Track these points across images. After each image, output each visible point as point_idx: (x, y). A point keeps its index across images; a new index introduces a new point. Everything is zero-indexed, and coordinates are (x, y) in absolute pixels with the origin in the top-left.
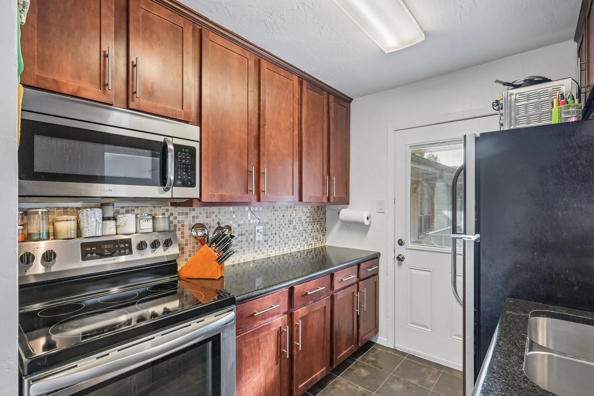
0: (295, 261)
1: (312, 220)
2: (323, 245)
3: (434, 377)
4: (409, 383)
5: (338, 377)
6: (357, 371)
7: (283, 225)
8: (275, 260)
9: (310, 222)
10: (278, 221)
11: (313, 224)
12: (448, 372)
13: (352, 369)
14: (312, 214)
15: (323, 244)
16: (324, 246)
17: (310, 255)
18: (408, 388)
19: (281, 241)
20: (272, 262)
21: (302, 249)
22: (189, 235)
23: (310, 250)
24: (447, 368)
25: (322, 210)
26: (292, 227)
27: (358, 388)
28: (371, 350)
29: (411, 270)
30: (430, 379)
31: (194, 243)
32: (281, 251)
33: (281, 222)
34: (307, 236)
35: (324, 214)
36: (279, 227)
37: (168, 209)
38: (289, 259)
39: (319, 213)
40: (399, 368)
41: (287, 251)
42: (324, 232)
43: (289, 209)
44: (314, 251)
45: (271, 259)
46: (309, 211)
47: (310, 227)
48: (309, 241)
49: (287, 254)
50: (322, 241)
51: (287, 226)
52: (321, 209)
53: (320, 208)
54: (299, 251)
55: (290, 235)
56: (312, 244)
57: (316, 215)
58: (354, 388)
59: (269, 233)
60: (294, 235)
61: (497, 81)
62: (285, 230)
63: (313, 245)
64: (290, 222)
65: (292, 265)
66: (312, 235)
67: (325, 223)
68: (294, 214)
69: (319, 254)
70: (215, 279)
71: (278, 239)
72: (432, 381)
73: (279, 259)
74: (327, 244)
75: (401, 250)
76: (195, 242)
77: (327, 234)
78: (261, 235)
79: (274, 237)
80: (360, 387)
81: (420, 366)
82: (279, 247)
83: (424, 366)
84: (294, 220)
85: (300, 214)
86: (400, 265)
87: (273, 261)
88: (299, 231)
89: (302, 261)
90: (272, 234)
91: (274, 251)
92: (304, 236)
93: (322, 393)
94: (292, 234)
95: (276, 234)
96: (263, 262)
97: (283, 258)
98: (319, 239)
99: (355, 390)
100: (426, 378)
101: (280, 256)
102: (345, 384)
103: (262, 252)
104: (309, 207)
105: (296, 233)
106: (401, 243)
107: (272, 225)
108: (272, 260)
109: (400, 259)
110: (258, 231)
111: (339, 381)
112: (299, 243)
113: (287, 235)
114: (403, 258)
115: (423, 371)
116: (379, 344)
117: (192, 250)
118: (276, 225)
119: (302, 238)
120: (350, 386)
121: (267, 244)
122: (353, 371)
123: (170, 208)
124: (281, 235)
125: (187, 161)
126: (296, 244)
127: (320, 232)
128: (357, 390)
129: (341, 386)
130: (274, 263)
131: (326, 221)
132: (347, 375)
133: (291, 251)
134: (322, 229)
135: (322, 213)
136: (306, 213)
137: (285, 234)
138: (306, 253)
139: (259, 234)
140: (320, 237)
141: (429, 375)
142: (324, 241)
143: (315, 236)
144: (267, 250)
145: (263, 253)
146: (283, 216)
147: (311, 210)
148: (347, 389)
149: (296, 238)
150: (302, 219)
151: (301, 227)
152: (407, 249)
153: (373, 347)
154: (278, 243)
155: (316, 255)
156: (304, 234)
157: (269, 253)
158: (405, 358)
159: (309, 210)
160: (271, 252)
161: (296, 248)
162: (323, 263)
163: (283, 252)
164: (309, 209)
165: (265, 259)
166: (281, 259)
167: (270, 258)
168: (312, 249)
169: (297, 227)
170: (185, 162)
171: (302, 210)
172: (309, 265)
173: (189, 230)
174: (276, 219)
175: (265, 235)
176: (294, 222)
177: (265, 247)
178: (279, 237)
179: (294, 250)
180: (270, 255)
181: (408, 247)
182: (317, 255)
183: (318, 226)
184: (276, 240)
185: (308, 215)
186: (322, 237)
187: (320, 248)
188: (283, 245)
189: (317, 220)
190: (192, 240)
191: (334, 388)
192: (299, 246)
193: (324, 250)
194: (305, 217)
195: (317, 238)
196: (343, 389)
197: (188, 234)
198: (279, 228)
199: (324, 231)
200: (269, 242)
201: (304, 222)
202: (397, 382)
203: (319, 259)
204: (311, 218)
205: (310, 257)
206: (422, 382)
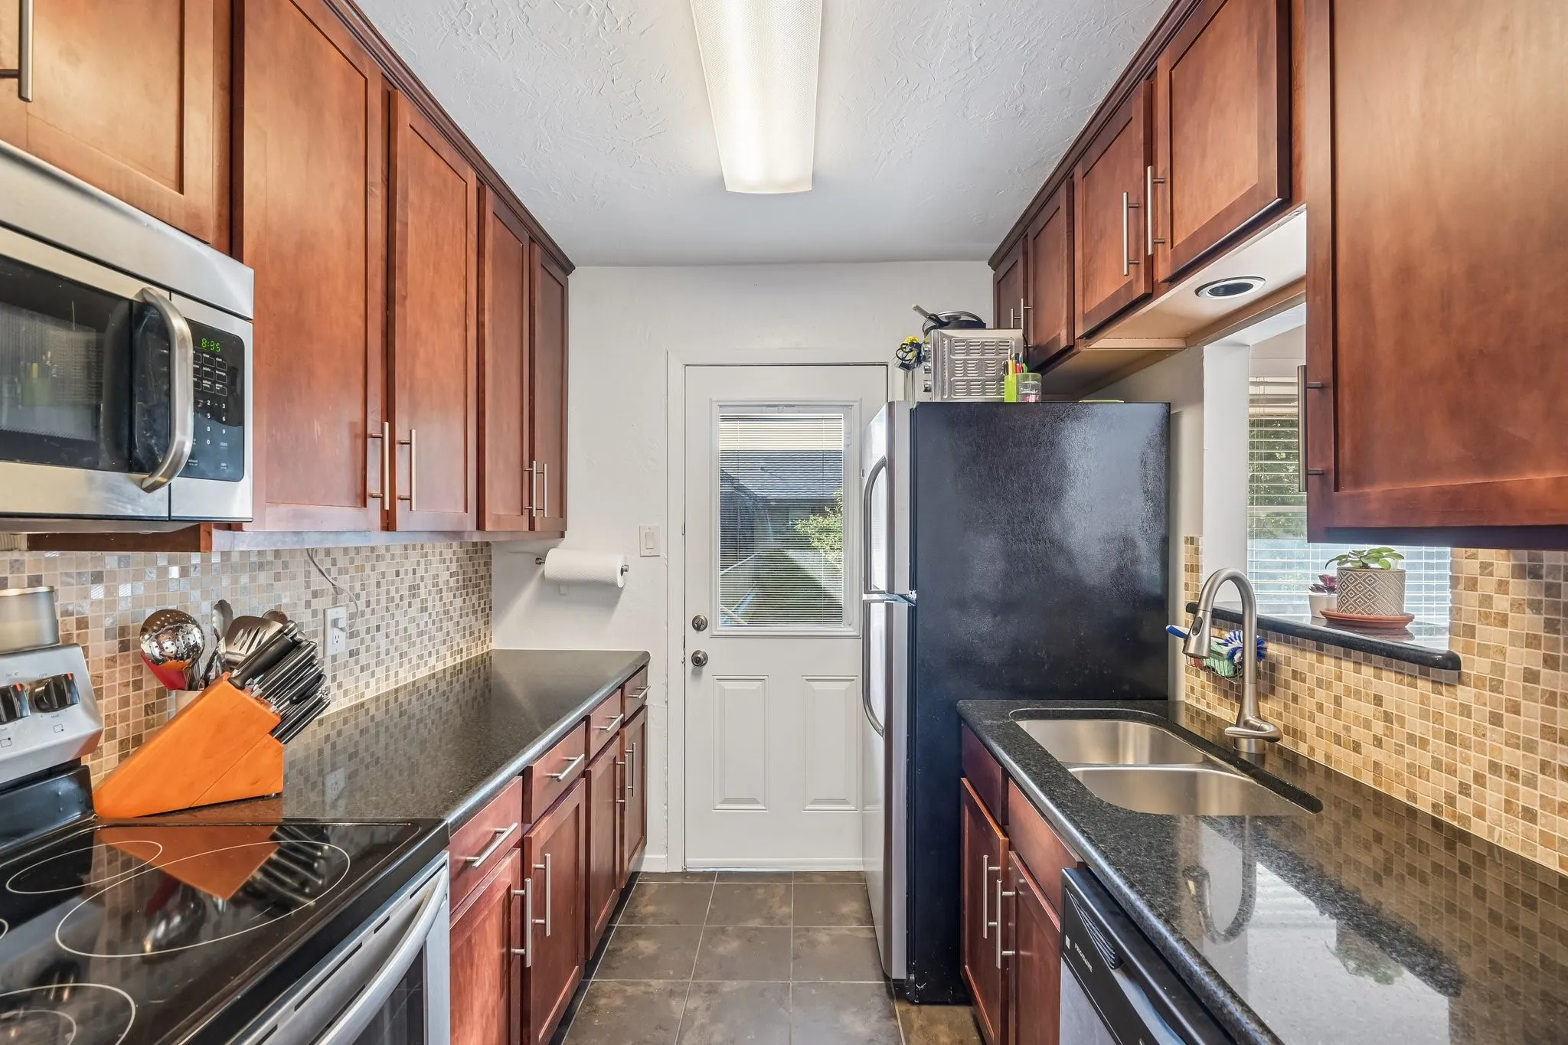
0: (425, 705)
1: (461, 583)
2: (485, 651)
3: (785, 901)
4: (747, 929)
5: (592, 980)
6: (628, 949)
7: (397, 600)
8: (377, 709)
9: (457, 589)
10: (383, 588)
11: (464, 592)
12: (801, 882)
13: (614, 950)
14: (461, 565)
15: (485, 646)
16: (488, 653)
17: (458, 680)
18: (749, 940)
19: (392, 648)
20: (369, 716)
21: (440, 667)
22: (108, 659)
23: (458, 668)
24: (799, 875)
25: (482, 553)
26: (417, 603)
27: (650, 986)
28: (635, 892)
29: (723, 683)
30: (781, 907)
31: (127, 685)
32: (392, 679)
33: (393, 593)
34: (451, 629)
35: (487, 564)
36: (387, 608)
37: (22, 563)
38: (410, 702)
39: (476, 562)
40: (713, 907)
41: (405, 677)
42: (488, 614)
43: (410, 552)
44: (467, 670)
45: (366, 707)
46: (454, 559)
47: (459, 602)
48: (455, 643)
49: (405, 686)
50: (482, 638)
51: (406, 602)
52: (482, 550)
53: (479, 547)
54: (434, 674)
55: (413, 630)
56: (462, 649)
57: (470, 569)
58: (643, 988)
59: (362, 629)
60: (422, 627)
61: (917, 308)
62: (401, 616)
63: (464, 653)
64: (414, 588)
65: (418, 717)
66: (461, 626)
67: (489, 590)
68: (422, 567)
69: (476, 675)
70: (263, 797)
71: (383, 642)
72: (785, 910)
73: (387, 703)
74: (495, 645)
75: (699, 642)
76: (131, 680)
77: (493, 618)
78: (343, 635)
79: (373, 639)
80: (653, 982)
81: (750, 889)
82: (388, 669)
83: (757, 886)
84: (422, 585)
85: (436, 567)
86: (697, 674)
87: (371, 714)
88: (434, 617)
89: (439, 702)
90: (368, 631)
91: (373, 681)
92: (445, 630)
93: (571, 1036)
94: (418, 625)
95: (378, 628)
96: (346, 721)
97: (396, 700)
98: (476, 635)
99: (647, 993)
100: (771, 907)
101: (387, 693)
102: (617, 988)
103: (342, 690)
104: (455, 545)
105: (426, 622)
106: (699, 625)
107: (369, 601)
108: (368, 709)
109: (699, 661)
110: (335, 623)
111: (598, 989)
112: (434, 651)
113: (406, 629)
114: (706, 658)
115: (759, 897)
116: (646, 872)
117: (118, 711)
118: (378, 602)
119: (440, 637)
120: (630, 990)
121: (357, 662)
122: (621, 952)
123: (29, 557)
124: (392, 629)
125: (218, 386)
126: (426, 653)
127: (479, 615)
128: (651, 990)
129: (609, 997)
130: (373, 717)
131: (490, 584)
132: (609, 967)
133: (414, 676)
134: (482, 606)
135: (482, 562)
136: (448, 563)
137: (401, 627)
138: (448, 679)
139: (336, 631)
140: (479, 629)
141: (773, 900)
142: (488, 639)
143: (467, 626)
144: (357, 679)
145: (346, 693)
146: (398, 574)
147: (461, 553)
148: (629, 999)
149: (426, 637)
150: (441, 580)
151: (437, 603)
152: (713, 636)
153: (637, 882)
154: (383, 656)
155: (470, 679)
156: (445, 624)
157: (362, 688)
158: (715, 883)
159: (455, 553)
160: (367, 685)
161: (426, 665)
162: (484, 701)
163: (397, 682)
164: (454, 551)
165: (350, 709)
166: (392, 704)
167: (362, 705)
168: (461, 663)
169: (430, 604)
170: (212, 388)
171: (441, 554)
172: (456, 711)
173: (106, 640)
174: (378, 585)
175: (352, 635)
176: (422, 590)
177: (351, 673)
178: (387, 637)
179: (423, 673)
180: (363, 695)
181: (715, 633)
182: (474, 678)
183: (475, 598)
184: (378, 647)
185: (454, 567)
186: (483, 627)
187: (479, 659)
188: (397, 660)
189: (473, 581)
190: (117, 675)
191: (595, 1011)
192: (432, 661)
193: (488, 663)
194: (446, 575)
195: (474, 633)
196: (618, 1002)
197: (104, 656)
198: (387, 610)
199: (486, 612)
200: (363, 658)
201: (444, 588)
202: (723, 937)
203: (476, 690)
204: (461, 578)
205: (457, 687)
206: (770, 919)
